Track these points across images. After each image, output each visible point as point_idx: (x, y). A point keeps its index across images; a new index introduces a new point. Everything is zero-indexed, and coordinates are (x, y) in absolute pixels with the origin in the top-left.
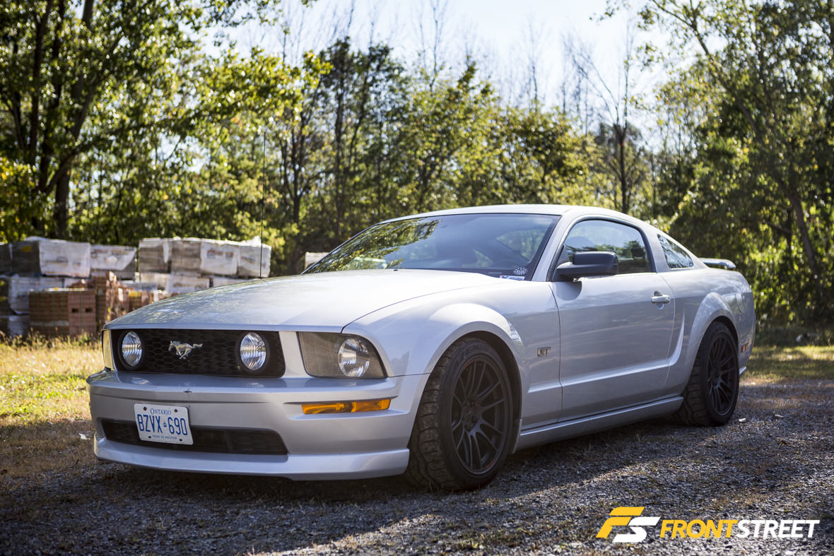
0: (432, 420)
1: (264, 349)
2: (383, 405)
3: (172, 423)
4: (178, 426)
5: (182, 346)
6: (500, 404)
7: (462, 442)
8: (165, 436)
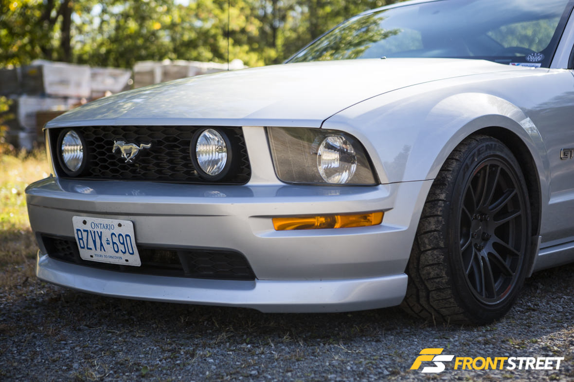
0: (436, 238)
1: (225, 149)
2: (373, 218)
3: (116, 240)
4: (123, 244)
5: (128, 147)
6: (516, 218)
7: (472, 267)
8: (108, 255)
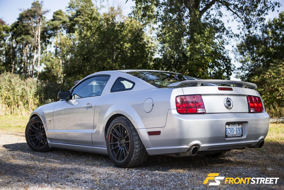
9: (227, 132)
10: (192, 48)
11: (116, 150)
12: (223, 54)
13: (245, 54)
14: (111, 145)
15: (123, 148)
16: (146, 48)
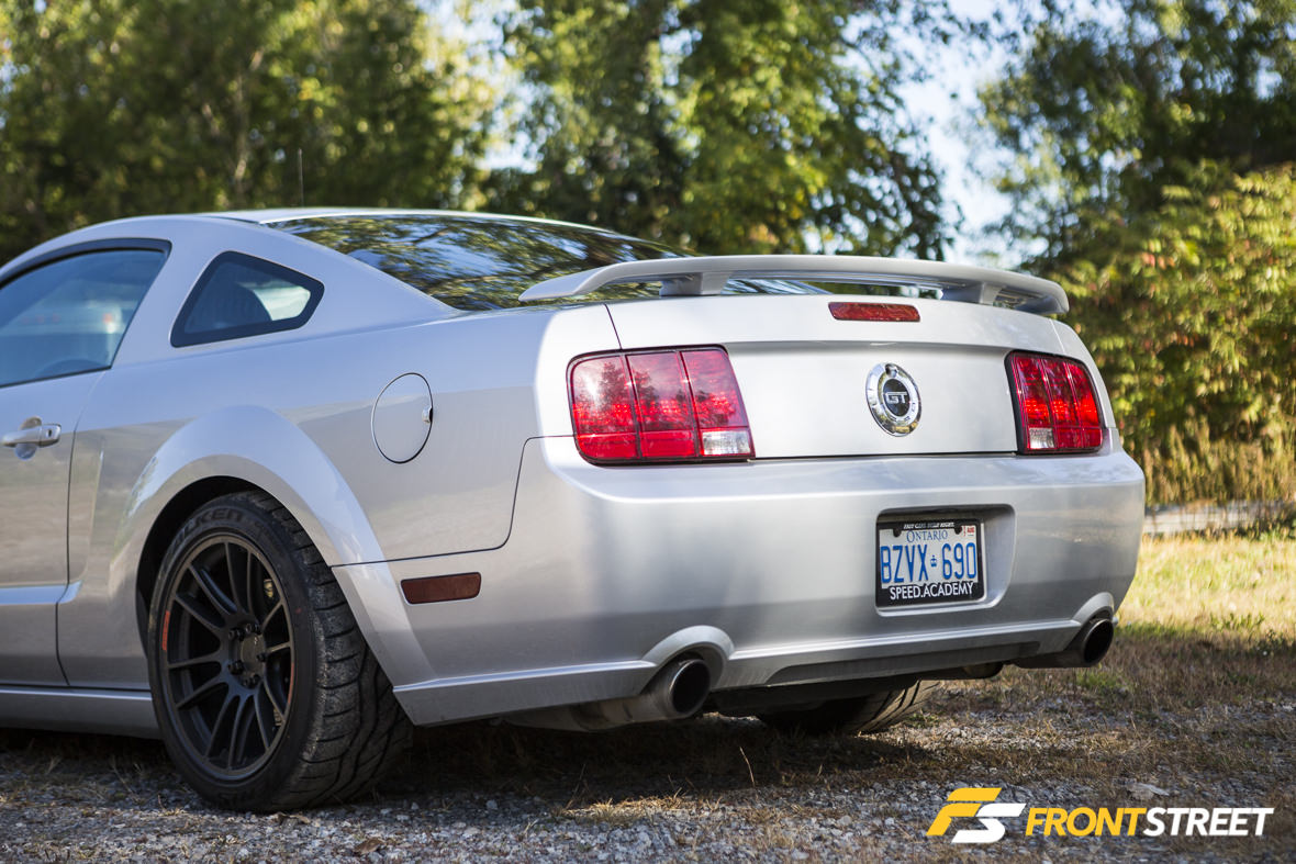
9: (886, 570)
10: (710, 103)
11: (209, 703)
12: (896, 142)
13: (1025, 141)
14: (175, 672)
15: (252, 686)
16: (437, 106)
